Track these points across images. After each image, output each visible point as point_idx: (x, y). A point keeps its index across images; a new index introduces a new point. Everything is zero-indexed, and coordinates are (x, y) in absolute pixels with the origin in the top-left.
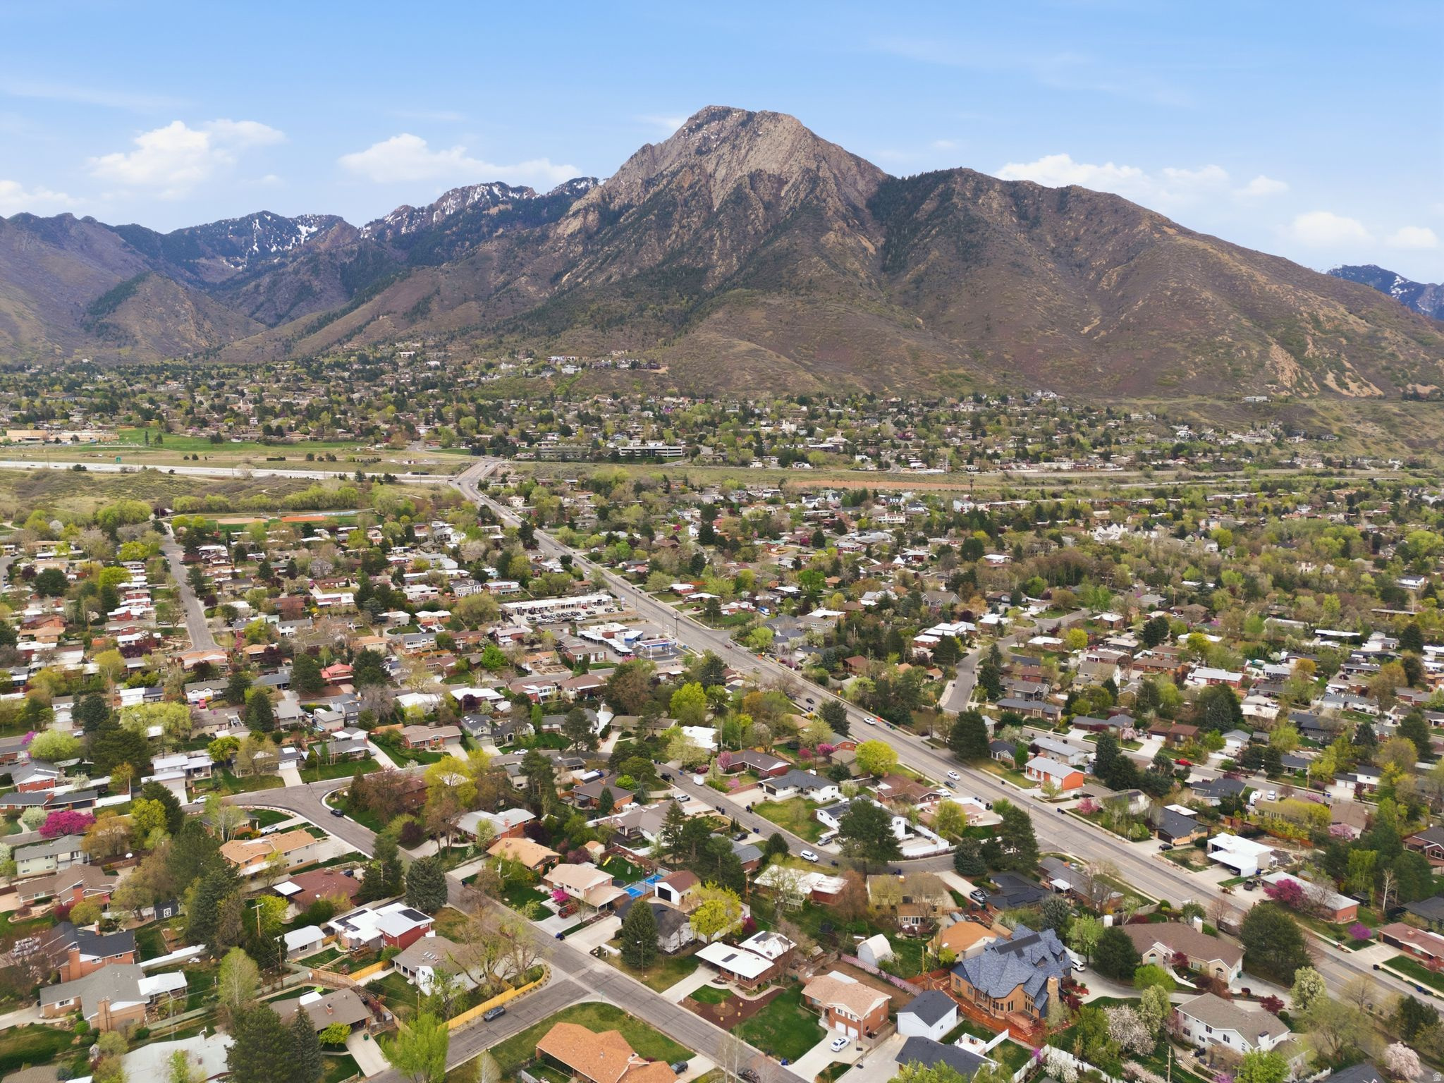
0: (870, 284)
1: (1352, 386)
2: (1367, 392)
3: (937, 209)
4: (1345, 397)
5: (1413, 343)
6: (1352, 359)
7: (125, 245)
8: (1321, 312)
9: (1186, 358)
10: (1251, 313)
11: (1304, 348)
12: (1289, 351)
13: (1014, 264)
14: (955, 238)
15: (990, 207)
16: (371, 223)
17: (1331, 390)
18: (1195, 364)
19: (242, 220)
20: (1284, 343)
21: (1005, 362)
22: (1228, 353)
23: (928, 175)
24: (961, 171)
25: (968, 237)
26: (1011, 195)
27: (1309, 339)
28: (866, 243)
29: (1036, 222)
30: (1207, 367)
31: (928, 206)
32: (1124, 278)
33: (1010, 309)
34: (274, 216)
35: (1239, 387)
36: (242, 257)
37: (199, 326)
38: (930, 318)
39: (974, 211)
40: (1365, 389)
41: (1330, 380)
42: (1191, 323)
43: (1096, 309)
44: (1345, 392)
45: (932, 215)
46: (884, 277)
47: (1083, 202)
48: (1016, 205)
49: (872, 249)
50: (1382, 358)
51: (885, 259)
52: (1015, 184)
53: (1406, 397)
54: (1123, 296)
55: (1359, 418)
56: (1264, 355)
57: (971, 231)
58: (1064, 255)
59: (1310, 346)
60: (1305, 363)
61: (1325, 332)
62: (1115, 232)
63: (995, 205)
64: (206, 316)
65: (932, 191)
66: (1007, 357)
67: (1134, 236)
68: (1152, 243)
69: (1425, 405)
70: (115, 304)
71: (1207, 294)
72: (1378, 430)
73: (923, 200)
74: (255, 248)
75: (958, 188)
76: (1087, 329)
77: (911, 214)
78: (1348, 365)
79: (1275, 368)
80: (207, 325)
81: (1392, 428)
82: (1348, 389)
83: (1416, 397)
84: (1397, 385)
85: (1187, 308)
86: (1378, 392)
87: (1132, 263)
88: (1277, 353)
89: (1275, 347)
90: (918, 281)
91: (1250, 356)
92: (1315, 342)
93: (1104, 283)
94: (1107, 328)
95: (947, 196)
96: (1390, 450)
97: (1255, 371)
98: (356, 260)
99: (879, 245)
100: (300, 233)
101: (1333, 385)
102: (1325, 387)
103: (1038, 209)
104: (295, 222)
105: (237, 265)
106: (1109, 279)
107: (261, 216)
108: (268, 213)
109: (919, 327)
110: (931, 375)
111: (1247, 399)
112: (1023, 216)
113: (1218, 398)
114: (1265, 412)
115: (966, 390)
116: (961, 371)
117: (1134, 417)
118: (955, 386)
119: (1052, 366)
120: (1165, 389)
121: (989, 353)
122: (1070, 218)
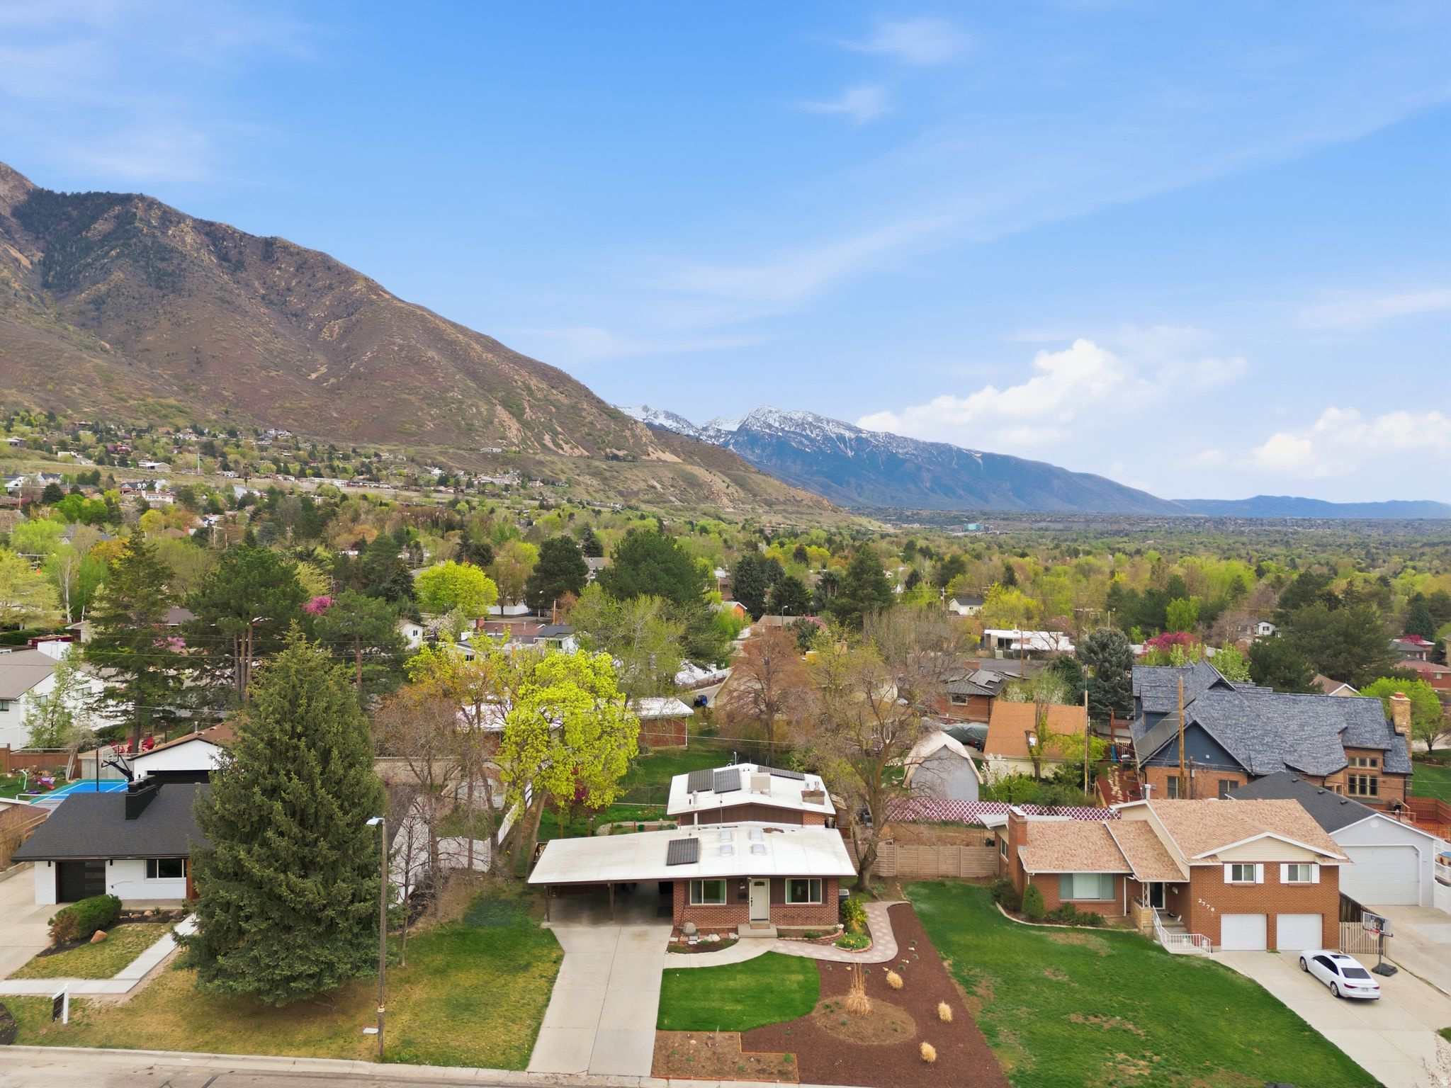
0: (29, 298)
1: (566, 447)
2: (577, 452)
3: (114, 231)
4: (563, 455)
5: (605, 416)
6: (561, 424)
8: (532, 383)
9: (422, 410)
10: (474, 375)
11: (523, 412)
12: (511, 413)
13: (222, 300)
14: (142, 263)
15: (183, 241)
17: (550, 449)
18: (431, 415)
20: (506, 405)
21: (223, 399)
22: (459, 409)
23: (98, 195)
24: (142, 198)
25: (161, 265)
26: (207, 234)
27: (526, 405)
28: (14, 253)
29: (239, 266)
30: (443, 420)
31: (102, 226)
32: (346, 332)
33: (224, 344)
35: (474, 441)
38: (119, 343)
39: (163, 240)
40: (576, 450)
41: (547, 438)
42: (422, 378)
43: (321, 358)
44: (560, 451)
45: (106, 238)
46: (47, 294)
47: (291, 254)
48: (214, 245)
49: (25, 262)
50: (584, 426)
51: (45, 275)
52: (211, 224)
53: (607, 458)
54: (348, 348)
55: (578, 472)
56: (492, 414)
57: (163, 259)
58: (276, 300)
59: (527, 410)
60: (525, 425)
61: (538, 400)
62: (330, 287)
63: (188, 239)
65: (106, 211)
66: (226, 394)
67: (351, 294)
68: (371, 302)
69: (624, 464)
71: (431, 353)
72: (595, 482)
73: (94, 219)
75: (139, 214)
76: (314, 376)
77: (79, 232)
78: (560, 429)
79: (503, 426)
81: (604, 480)
82: (563, 449)
83: (616, 457)
84: (599, 449)
85: (416, 364)
86: (586, 454)
87: (353, 318)
88: (502, 413)
89: (499, 408)
90: (98, 302)
91: (480, 413)
92: (531, 407)
93: (325, 334)
94: (337, 376)
95: (125, 221)
96: (608, 497)
97: (485, 427)
99: (36, 260)
101: (551, 445)
102: (544, 446)
103: (241, 253)
106: (332, 332)
109: (104, 350)
110: (132, 402)
111: (483, 450)
112: (223, 258)
113: (459, 448)
114: (501, 462)
115: (181, 422)
116: (172, 401)
117: (385, 456)
118: (166, 416)
119: (281, 406)
120: (407, 437)
121: (204, 388)
122: (279, 268)
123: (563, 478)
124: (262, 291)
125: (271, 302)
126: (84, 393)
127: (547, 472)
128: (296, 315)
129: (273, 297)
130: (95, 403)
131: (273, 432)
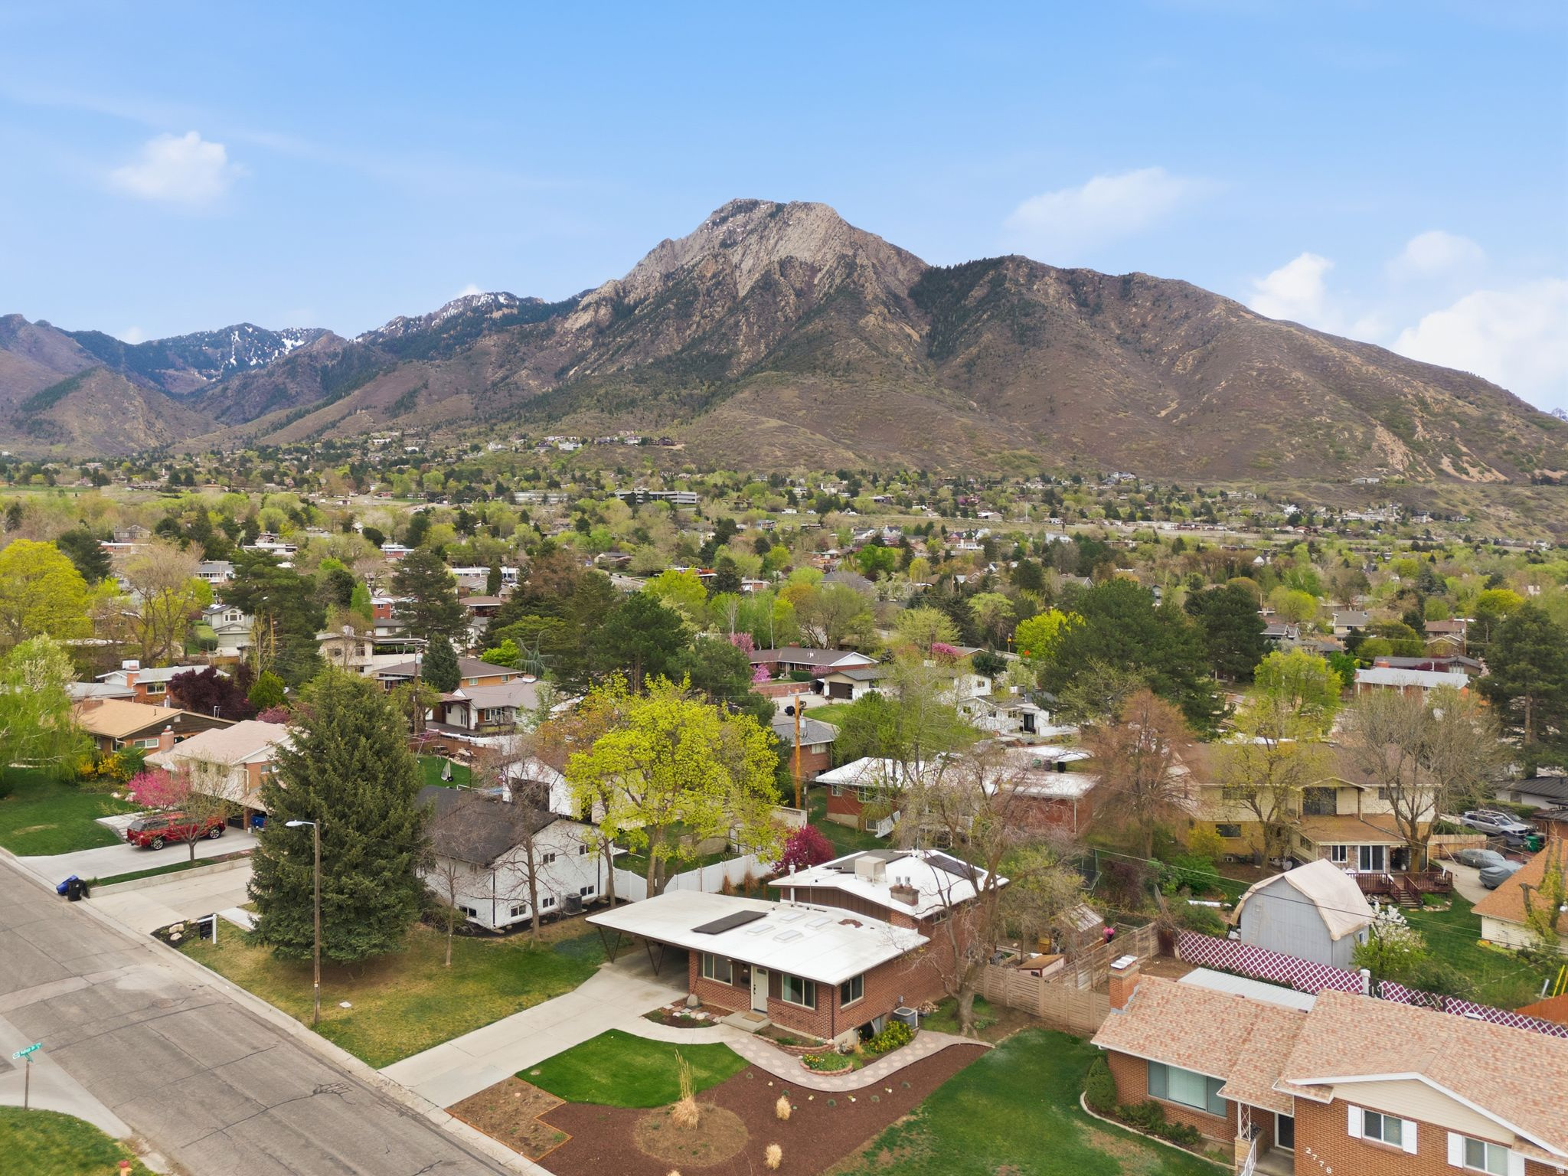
0: (916, 369)
1: (1473, 471)
2: (1488, 477)
3: (988, 295)
4: (1466, 482)
5: (1534, 427)
6: (1467, 443)
7: (81, 351)
8: (1427, 395)
9: (1281, 439)
10: (1349, 394)
11: (1412, 430)
12: (1395, 434)
13: (1078, 346)
14: (1008, 322)
15: (1046, 294)
16: (363, 335)
17: (1448, 475)
18: (1292, 445)
19: (220, 332)
20: (1390, 425)
21: (1072, 446)
22: (1328, 435)
23: (975, 263)
25: (1024, 320)
26: (1069, 283)
27: (1417, 422)
28: (908, 330)
29: (1097, 309)
30: (1307, 450)
31: (978, 293)
32: (1201, 362)
33: (1076, 391)
34: (256, 329)
35: (1344, 471)
36: (216, 370)
37: (150, 425)
38: (985, 401)
39: (1028, 296)
40: (1487, 474)
41: (1446, 463)
42: (1283, 403)
43: (1172, 393)
44: (1464, 477)
45: (982, 302)
46: (930, 363)
47: (1148, 288)
48: (1075, 292)
49: (916, 336)
50: (1502, 442)
51: (930, 345)
52: (1072, 272)
53: (1534, 481)
54: (1202, 379)
55: (1487, 501)
56: (1370, 436)
57: (1027, 315)
58: (1130, 339)
59: (1420, 429)
60: (1416, 447)
61: (1435, 415)
62: (1187, 317)
63: (1051, 291)
64: (159, 415)
65: (981, 278)
66: (1075, 440)
67: (1208, 320)
68: (1230, 326)
69: (1560, 489)
70: (53, 401)
71: (1297, 374)
72: (1512, 514)
73: (971, 287)
74: (232, 361)
75: (1010, 274)
76: (1163, 413)
77: (959, 301)
78: (1464, 449)
79: (1383, 451)
80: (159, 425)
81: (1527, 511)
82: (1467, 474)
83: (1548, 481)
84: (1523, 470)
85: (1277, 388)
86: (1503, 478)
87: (1209, 346)
88: (1383, 435)
89: (1380, 429)
90: (970, 365)
91: (1353, 438)
92: (1424, 425)
93: (1179, 368)
94: (1187, 411)
95: (998, 282)
97: (1361, 453)
98: (340, 363)
99: (924, 333)
100: (284, 346)
101: (1451, 470)
102: (1441, 472)
103: (1099, 296)
104: (280, 336)
105: (210, 377)
106: (1185, 363)
107: (242, 328)
108: (249, 325)
109: (973, 410)
110: (990, 456)
111: (1356, 481)
112: (1082, 303)
113: (1323, 481)
114: (1380, 494)
115: (1031, 471)
116: (1025, 452)
117: (1232, 494)
118: (1018, 467)
119: (1128, 449)
120: (1260, 472)
121: (1055, 436)
122: (1136, 305)
123: (1464, 511)
124: (1118, 332)
125: (1126, 342)
126: (952, 451)
127: (1441, 504)
128: (1149, 352)
129: (1129, 336)
130: (959, 459)
131: (1116, 476)
